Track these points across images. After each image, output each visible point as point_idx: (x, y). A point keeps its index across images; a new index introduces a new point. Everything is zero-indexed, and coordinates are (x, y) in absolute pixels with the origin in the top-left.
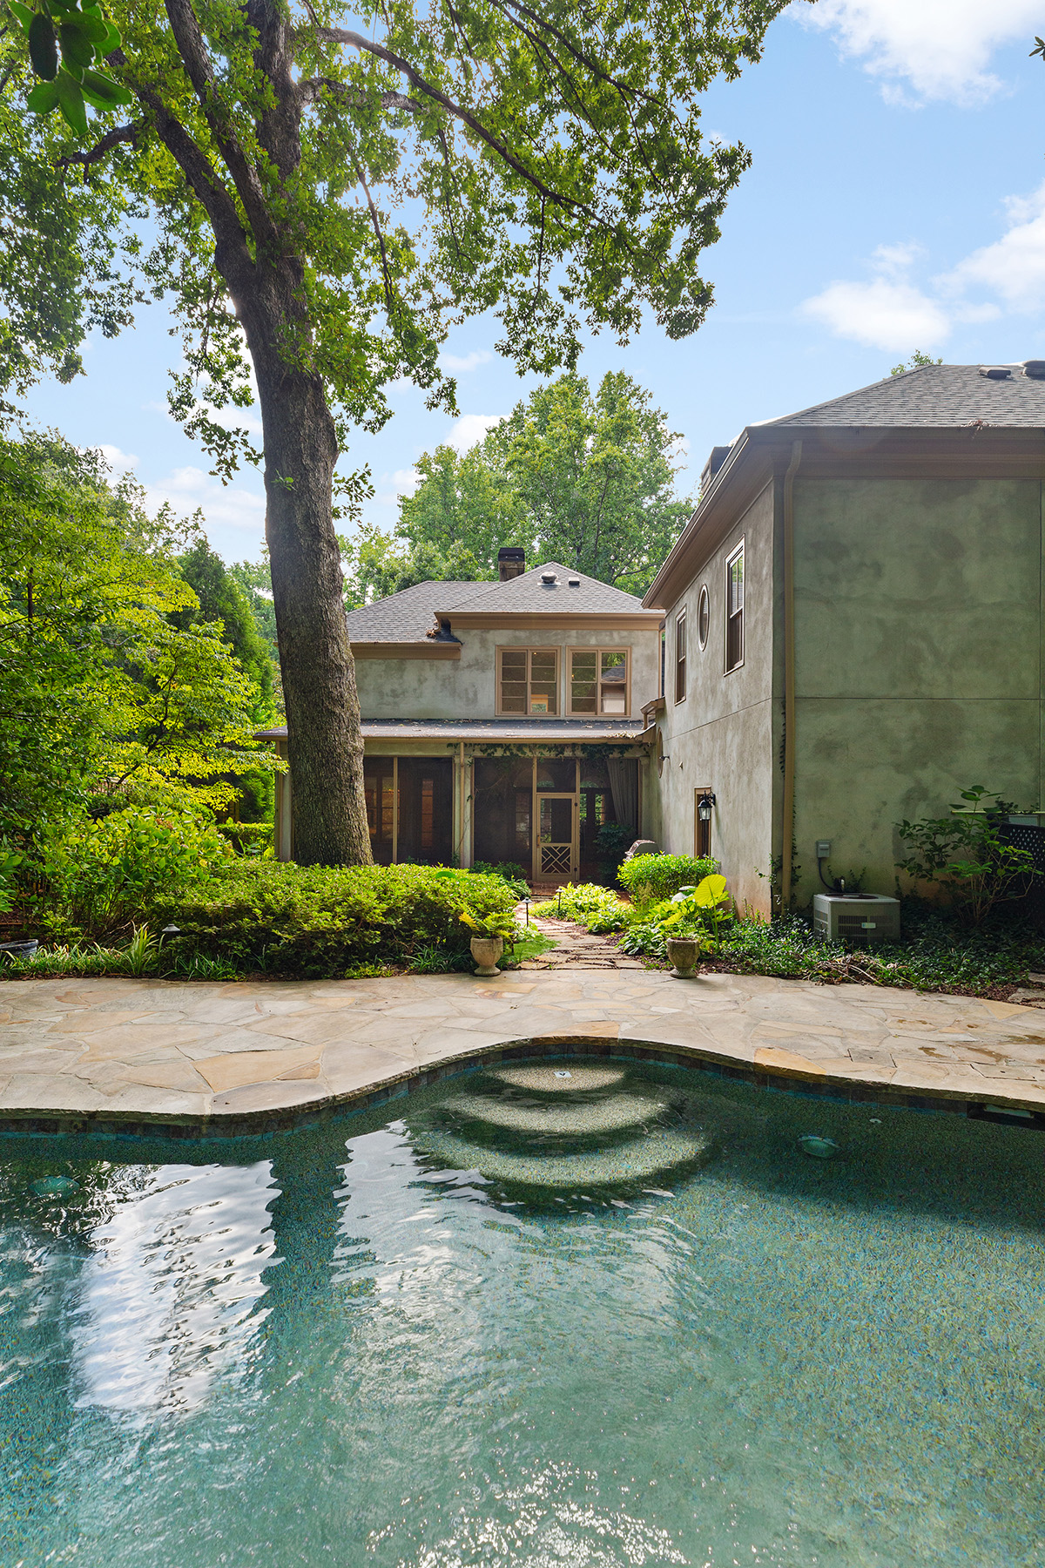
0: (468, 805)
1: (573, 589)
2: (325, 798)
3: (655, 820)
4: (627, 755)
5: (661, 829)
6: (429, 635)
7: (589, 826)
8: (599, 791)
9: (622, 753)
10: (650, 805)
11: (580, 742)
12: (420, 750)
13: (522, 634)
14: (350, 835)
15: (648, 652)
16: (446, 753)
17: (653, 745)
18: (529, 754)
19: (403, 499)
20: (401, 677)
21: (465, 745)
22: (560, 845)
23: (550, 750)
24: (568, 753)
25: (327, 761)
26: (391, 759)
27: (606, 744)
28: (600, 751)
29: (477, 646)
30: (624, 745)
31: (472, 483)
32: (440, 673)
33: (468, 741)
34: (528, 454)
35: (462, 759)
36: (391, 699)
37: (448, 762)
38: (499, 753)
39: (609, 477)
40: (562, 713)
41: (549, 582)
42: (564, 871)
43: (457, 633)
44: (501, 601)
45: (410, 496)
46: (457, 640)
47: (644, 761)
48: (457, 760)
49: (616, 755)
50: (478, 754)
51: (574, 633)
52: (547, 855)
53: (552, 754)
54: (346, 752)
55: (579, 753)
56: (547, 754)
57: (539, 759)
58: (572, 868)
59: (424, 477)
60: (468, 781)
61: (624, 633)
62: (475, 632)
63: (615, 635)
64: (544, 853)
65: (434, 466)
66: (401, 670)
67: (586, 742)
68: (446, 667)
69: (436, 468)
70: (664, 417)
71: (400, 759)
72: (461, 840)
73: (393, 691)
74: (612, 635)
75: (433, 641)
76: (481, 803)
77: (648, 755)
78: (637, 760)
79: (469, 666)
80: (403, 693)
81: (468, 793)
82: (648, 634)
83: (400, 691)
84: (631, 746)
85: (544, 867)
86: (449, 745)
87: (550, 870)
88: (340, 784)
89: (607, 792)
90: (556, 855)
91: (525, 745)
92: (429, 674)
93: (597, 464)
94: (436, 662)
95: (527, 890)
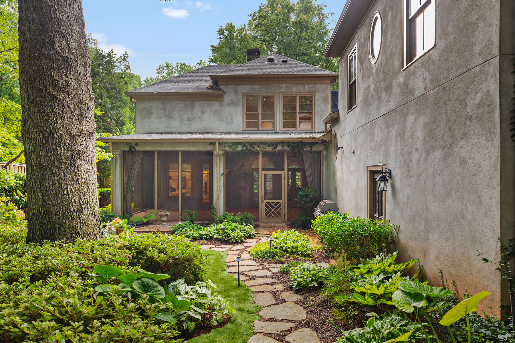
0: (222, 178)
1: (284, 64)
2: (43, 175)
3: (332, 187)
4: (314, 148)
5: (336, 193)
6: (207, 88)
7: (293, 190)
8: (298, 170)
9: (311, 147)
10: (328, 178)
11: (287, 141)
12: (194, 147)
13: (256, 87)
14: (68, 208)
15: (324, 95)
16: (209, 148)
17: (330, 142)
18: (257, 148)
19: (213, 47)
20: (193, 111)
21: (220, 143)
22: (275, 201)
23: (269, 146)
24: (279, 148)
25: (48, 142)
26: (177, 152)
27: (302, 142)
28: (298, 146)
29: (232, 93)
30: (313, 143)
31: (242, 39)
32: (213, 108)
33: (221, 141)
34: (265, 21)
35: (217, 151)
36: (187, 122)
37: (210, 153)
38: (239, 148)
39: (301, 29)
40: (278, 129)
41: (271, 61)
42: (277, 216)
43: (222, 87)
44: (245, 70)
45: (216, 45)
46: (222, 90)
47: (324, 152)
48: (215, 153)
49: (308, 148)
50: (227, 149)
51: (284, 86)
52: (268, 207)
53: (271, 148)
54: (69, 134)
55: (286, 148)
56: (267, 148)
57: (262, 151)
58: (282, 215)
59: (222, 36)
60: (222, 165)
61: (311, 86)
62: (231, 86)
63: (306, 86)
64: (266, 205)
65: (225, 31)
66: (192, 107)
67: (290, 141)
68: (216, 105)
69: (226, 32)
70: (325, 6)
71: (183, 152)
72: (218, 198)
73: (188, 118)
74: (304, 87)
75: (209, 91)
76: (228, 176)
77: (327, 149)
78: (319, 152)
79: (228, 104)
80: (194, 119)
81: (222, 172)
82: (324, 86)
83: (192, 118)
84: (317, 143)
85: (266, 214)
86: (211, 144)
87: (269, 216)
88: (60, 161)
89: (302, 171)
90: (273, 207)
91: (254, 143)
92: (207, 109)
93: (296, 22)
94: (211, 102)
95: (253, 231)
